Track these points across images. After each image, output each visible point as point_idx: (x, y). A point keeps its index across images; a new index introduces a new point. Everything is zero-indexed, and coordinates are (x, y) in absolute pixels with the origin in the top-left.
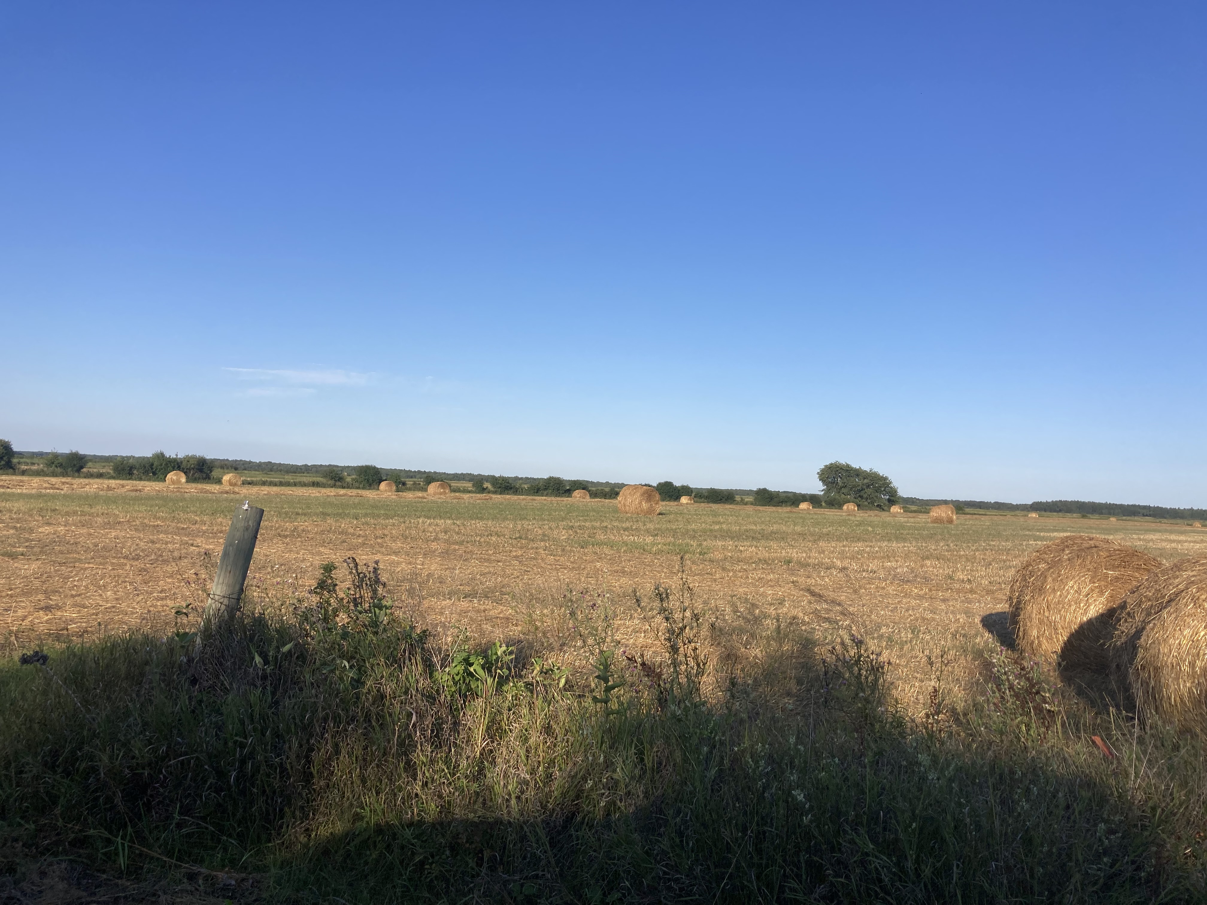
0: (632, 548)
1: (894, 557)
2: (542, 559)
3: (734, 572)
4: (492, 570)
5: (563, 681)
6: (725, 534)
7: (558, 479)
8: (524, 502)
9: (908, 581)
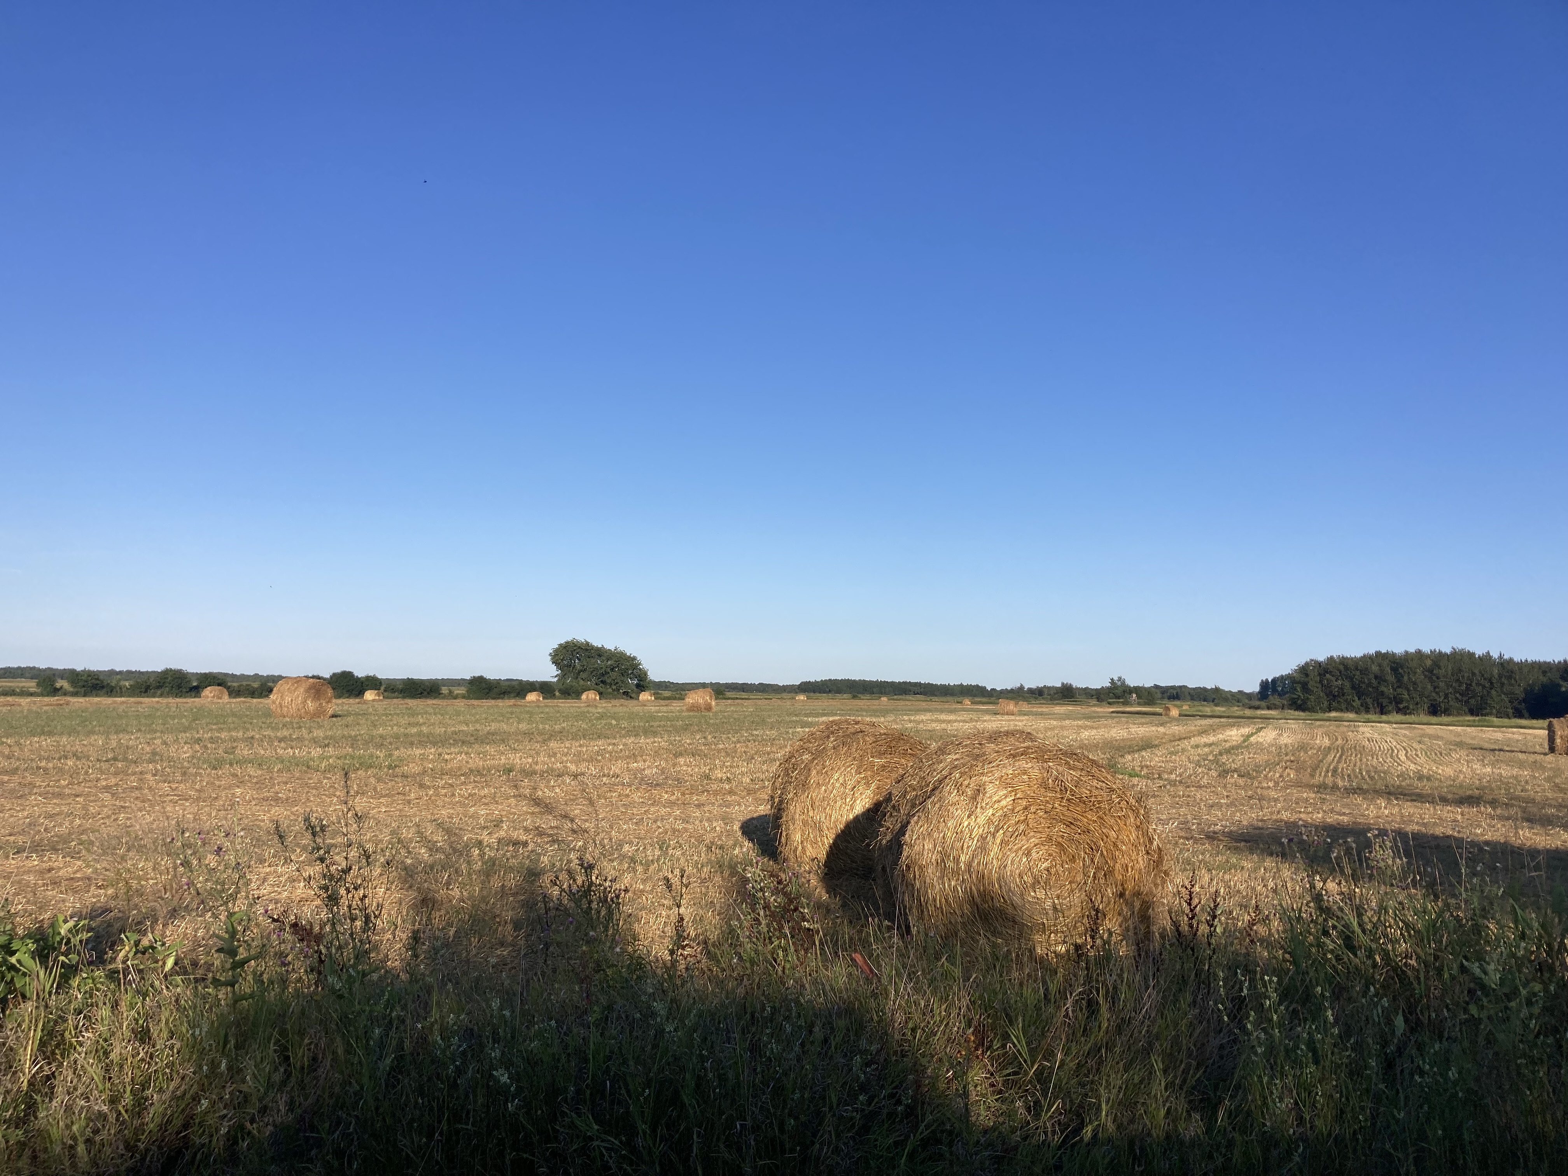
0: (289, 764)
1: (642, 756)
2: (150, 788)
3: (436, 788)
4: (65, 809)
5: (170, 962)
6: (425, 739)
7: (179, 672)
8: (123, 707)
9: (657, 785)
